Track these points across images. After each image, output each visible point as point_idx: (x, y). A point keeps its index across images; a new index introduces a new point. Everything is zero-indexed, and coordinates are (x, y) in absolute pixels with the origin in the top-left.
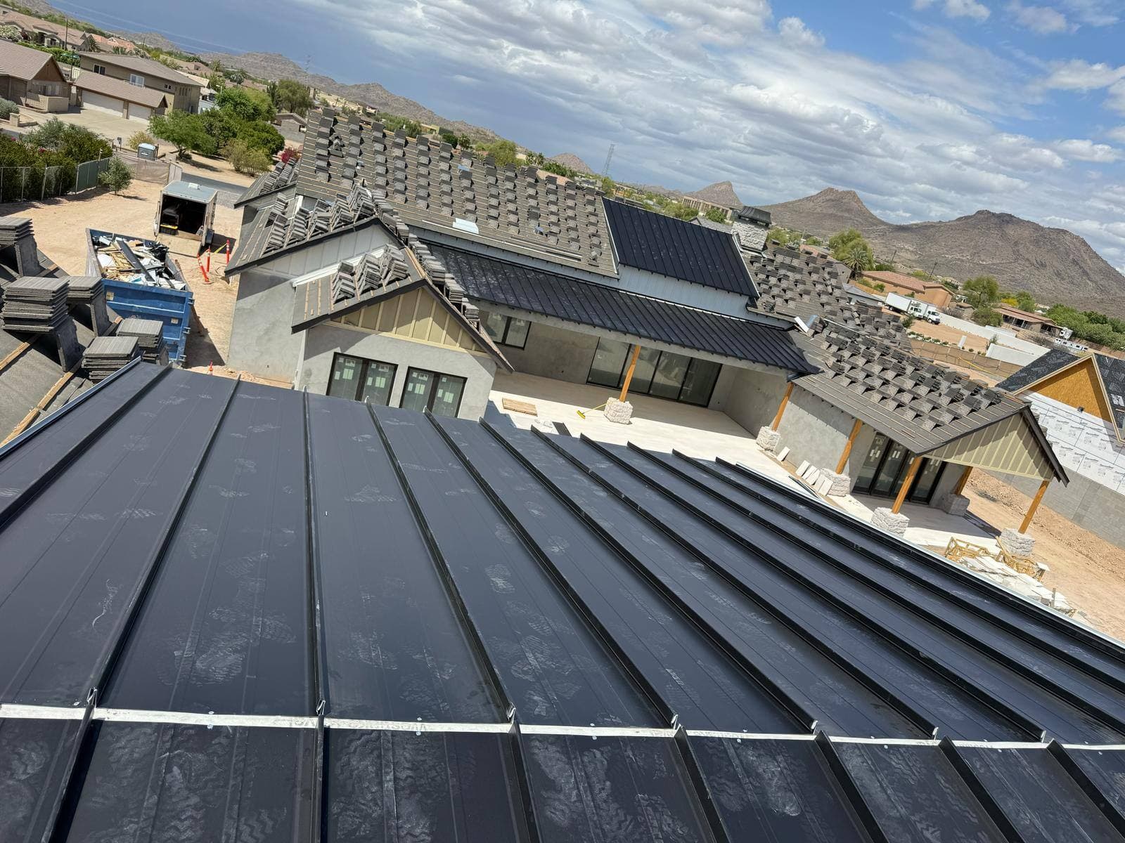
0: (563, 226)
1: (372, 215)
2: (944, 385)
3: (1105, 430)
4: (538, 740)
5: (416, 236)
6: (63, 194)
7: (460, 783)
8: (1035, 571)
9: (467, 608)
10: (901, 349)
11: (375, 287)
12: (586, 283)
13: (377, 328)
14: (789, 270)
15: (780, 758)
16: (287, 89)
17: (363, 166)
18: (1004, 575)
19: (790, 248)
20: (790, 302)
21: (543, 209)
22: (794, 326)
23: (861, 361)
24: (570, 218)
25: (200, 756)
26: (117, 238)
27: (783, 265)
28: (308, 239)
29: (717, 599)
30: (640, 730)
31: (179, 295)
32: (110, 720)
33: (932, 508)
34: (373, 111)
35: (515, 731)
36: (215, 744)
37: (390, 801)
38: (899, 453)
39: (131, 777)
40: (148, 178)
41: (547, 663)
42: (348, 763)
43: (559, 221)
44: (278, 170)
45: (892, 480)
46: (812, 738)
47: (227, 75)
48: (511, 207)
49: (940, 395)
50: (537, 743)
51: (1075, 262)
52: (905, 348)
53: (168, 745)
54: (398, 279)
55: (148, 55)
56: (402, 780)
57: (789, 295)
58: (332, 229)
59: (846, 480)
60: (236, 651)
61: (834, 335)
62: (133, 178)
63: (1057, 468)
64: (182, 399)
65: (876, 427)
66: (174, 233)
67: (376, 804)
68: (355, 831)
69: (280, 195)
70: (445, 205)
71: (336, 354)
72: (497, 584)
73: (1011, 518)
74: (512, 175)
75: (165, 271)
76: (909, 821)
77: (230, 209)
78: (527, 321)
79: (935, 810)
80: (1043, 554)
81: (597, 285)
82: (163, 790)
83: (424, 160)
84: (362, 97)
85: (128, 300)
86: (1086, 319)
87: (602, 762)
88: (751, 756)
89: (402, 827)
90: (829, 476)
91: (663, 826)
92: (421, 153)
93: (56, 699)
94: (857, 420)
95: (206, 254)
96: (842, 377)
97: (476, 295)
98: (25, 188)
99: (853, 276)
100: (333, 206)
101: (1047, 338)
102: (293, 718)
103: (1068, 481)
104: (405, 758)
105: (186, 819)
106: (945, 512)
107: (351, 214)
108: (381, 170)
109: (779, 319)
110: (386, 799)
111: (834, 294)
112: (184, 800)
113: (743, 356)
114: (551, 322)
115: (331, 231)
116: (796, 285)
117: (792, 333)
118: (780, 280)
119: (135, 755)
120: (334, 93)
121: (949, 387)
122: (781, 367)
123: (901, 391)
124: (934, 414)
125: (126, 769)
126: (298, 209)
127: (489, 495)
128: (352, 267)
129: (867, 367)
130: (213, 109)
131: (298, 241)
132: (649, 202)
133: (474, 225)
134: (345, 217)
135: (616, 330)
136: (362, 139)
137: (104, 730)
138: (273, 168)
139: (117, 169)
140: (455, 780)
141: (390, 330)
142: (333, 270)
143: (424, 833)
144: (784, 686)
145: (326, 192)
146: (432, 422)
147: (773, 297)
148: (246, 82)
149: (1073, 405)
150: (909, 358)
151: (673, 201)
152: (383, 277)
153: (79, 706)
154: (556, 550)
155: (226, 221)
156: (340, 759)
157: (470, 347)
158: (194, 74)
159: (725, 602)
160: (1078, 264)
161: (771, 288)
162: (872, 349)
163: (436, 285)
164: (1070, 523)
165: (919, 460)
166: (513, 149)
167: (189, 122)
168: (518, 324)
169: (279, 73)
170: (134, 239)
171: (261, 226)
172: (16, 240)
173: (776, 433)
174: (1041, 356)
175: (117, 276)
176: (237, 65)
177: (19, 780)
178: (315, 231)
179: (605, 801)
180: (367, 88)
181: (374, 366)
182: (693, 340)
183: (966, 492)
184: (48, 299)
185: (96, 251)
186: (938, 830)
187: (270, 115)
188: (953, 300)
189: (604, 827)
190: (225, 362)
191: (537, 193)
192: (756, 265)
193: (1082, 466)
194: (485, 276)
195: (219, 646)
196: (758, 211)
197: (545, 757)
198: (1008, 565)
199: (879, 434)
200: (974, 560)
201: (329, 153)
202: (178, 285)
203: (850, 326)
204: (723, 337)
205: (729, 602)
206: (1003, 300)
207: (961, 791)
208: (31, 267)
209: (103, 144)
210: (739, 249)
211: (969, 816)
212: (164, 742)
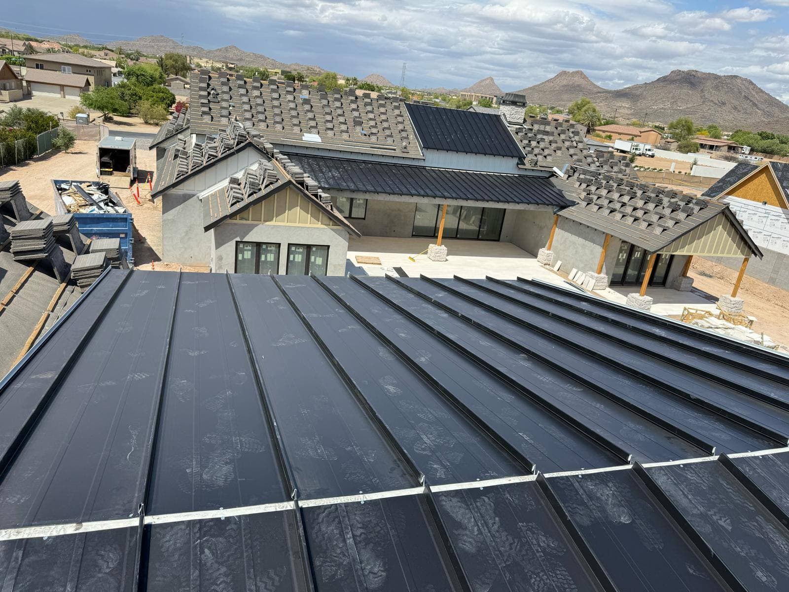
0: (380, 128)
1: (246, 141)
2: (666, 201)
3: (783, 216)
4: (444, 496)
5: (278, 151)
6: (30, 158)
7: (398, 533)
8: (747, 322)
9: (375, 410)
10: (631, 179)
11: (257, 191)
12: (402, 166)
13: (262, 220)
14: (543, 135)
15: (610, 484)
16: (171, 59)
17: (234, 107)
18: (725, 328)
19: (542, 118)
20: (548, 157)
21: (364, 118)
22: (553, 174)
23: (604, 192)
24: (384, 121)
25: (221, 539)
26: (73, 184)
27: (539, 132)
28: (205, 164)
29: (542, 378)
30: (512, 478)
31: (122, 217)
32: (155, 523)
33: (667, 288)
34: (233, 66)
35: (427, 491)
36: (229, 530)
37: (353, 551)
38: (639, 253)
39: (179, 560)
40: (86, 138)
41: (437, 440)
42: (320, 530)
43: (376, 124)
44: (175, 119)
45: (636, 273)
46: (629, 467)
47: (128, 56)
48: (342, 119)
49: (664, 208)
50: (444, 498)
51: (746, 98)
52: (635, 178)
53: (198, 535)
54: (271, 183)
55: (70, 50)
56: (358, 536)
57: (546, 152)
58: (220, 154)
59: (605, 278)
60: (227, 463)
61: (582, 176)
62: (76, 140)
63: (753, 247)
64: (146, 291)
65: (621, 237)
66: (111, 174)
67: (344, 555)
68: (334, 576)
69: (180, 136)
70: (295, 125)
71: (237, 242)
72: (390, 390)
73: (725, 287)
74: (338, 96)
75: (110, 202)
76: (707, 514)
77: (146, 151)
78: (364, 199)
79: (724, 505)
80: (750, 310)
81: (410, 166)
82: (201, 566)
83: (276, 95)
84: (223, 57)
85: (88, 225)
86: (759, 137)
87: (490, 505)
88: (590, 486)
89: (365, 569)
90: (592, 277)
91: (541, 543)
92: (273, 91)
93: (117, 514)
94: (607, 234)
95: (135, 185)
96: (592, 205)
97: (327, 186)
98: (4, 158)
99: (588, 132)
100: (218, 138)
101: (733, 155)
102: (277, 504)
103: (762, 255)
104: (357, 521)
105: (221, 583)
106: (676, 289)
107: (232, 142)
108: (247, 107)
109: (541, 171)
110: (350, 551)
111: (578, 147)
112: (217, 571)
113: (520, 201)
114: (382, 197)
115: (220, 156)
116: (551, 144)
117: (552, 179)
118: (538, 142)
119: (178, 545)
120: (203, 57)
121: (669, 201)
122: (548, 205)
123: (635, 209)
124: (661, 222)
125: (174, 555)
126: (193, 145)
127: (369, 328)
128: (238, 179)
129: (609, 195)
130: (122, 82)
131: (198, 167)
132: (437, 100)
133: (317, 136)
134: (228, 144)
135: (428, 196)
136: (230, 88)
137: (153, 531)
138: (170, 117)
139: (64, 135)
140: (393, 531)
141: (271, 220)
142: (225, 183)
143: (381, 571)
144: (602, 433)
145: (211, 129)
146: (317, 282)
147: (536, 155)
148: (142, 59)
149: (758, 201)
150: (637, 185)
151: (453, 97)
152: (261, 183)
153: (133, 517)
154: (423, 359)
155: (145, 159)
156: (314, 528)
157: (328, 223)
158: (105, 59)
159: (547, 380)
160: (748, 99)
161: (533, 149)
162: (611, 182)
163: (299, 184)
164: (767, 285)
165: (655, 256)
166: (335, 78)
167: (108, 94)
168: (358, 202)
169: (164, 49)
170: (84, 182)
171: (170, 160)
172: (11, 197)
173: (551, 252)
174: (731, 169)
175: (78, 210)
176: (134, 48)
177: (106, 573)
178: (209, 158)
179: (498, 531)
180: (226, 50)
181: (264, 247)
182: (483, 195)
183: (690, 274)
184: (41, 235)
185: (60, 194)
186: (728, 519)
187: (162, 80)
188: (662, 138)
189: (501, 549)
190: (161, 258)
191: (358, 107)
192: (520, 134)
193: (770, 244)
194: (330, 171)
195: (215, 461)
196: (516, 96)
197: (451, 506)
198: (727, 320)
199: (624, 242)
200: (702, 321)
201: (209, 101)
202: (121, 210)
203: (593, 168)
204: (504, 189)
205: (550, 379)
206: (698, 133)
207: (739, 490)
208: (24, 213)
209: (51, 118)
210: (507, 124)
211: (748, 506)
212: (195, 533)
